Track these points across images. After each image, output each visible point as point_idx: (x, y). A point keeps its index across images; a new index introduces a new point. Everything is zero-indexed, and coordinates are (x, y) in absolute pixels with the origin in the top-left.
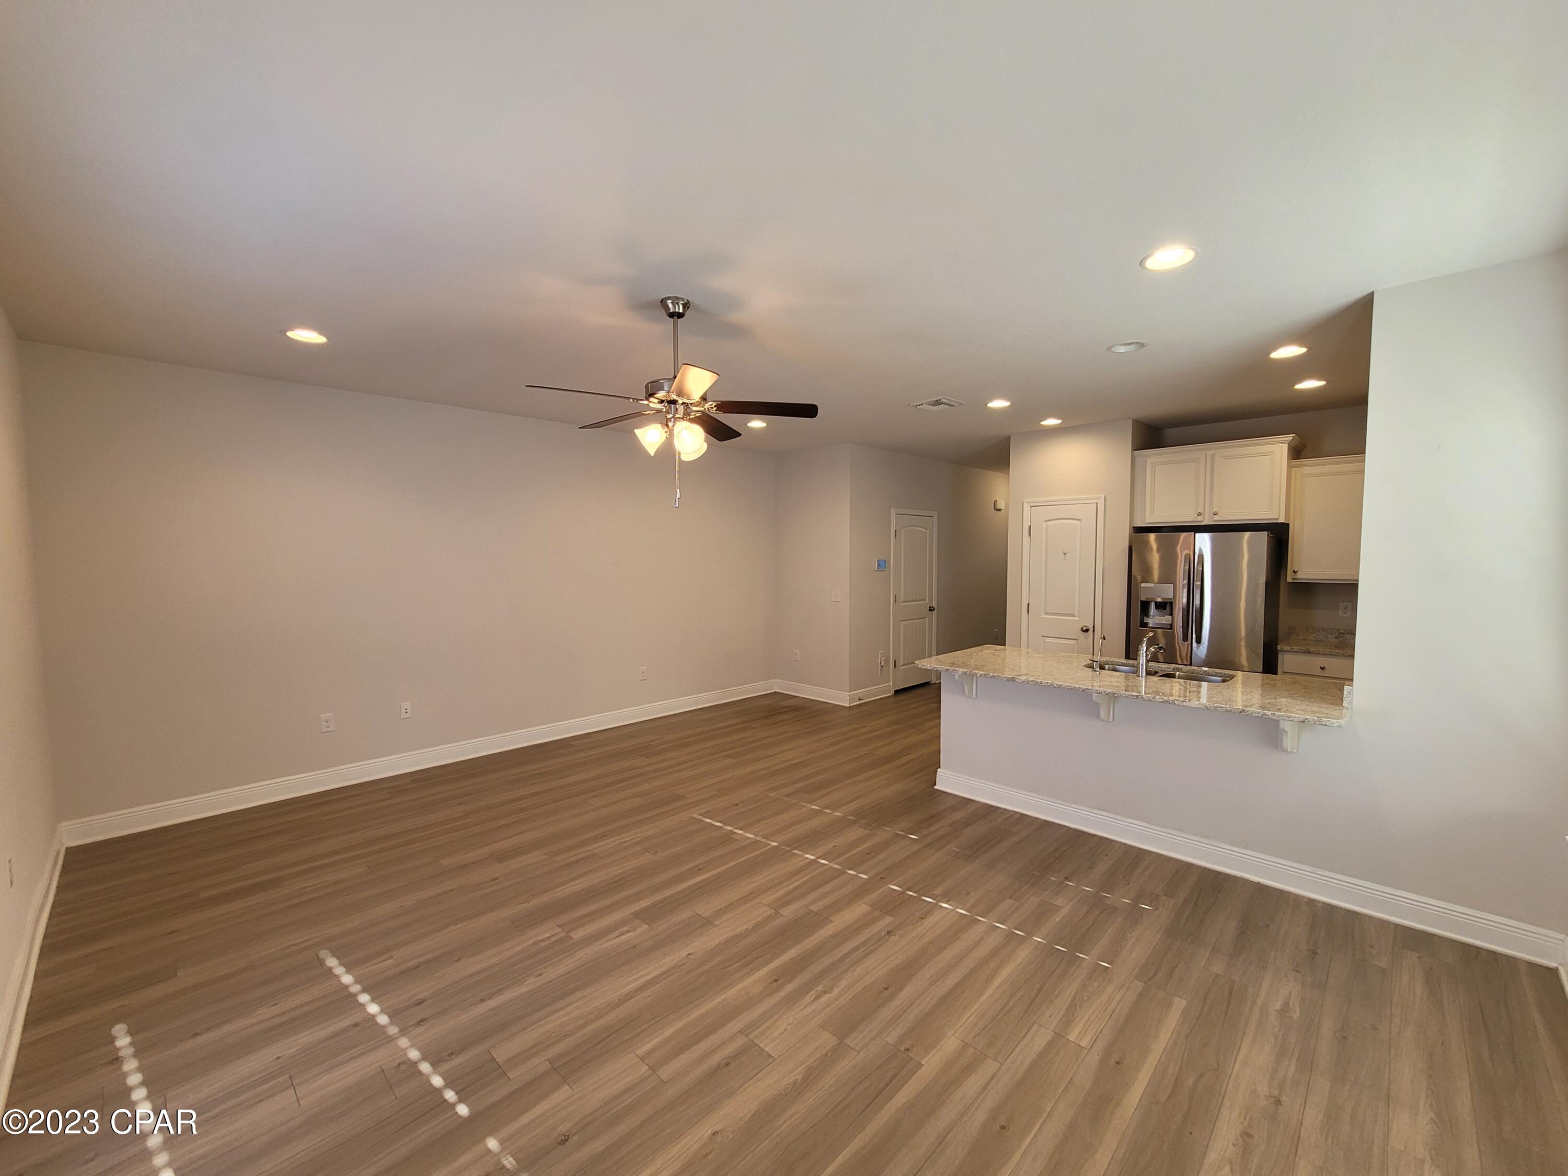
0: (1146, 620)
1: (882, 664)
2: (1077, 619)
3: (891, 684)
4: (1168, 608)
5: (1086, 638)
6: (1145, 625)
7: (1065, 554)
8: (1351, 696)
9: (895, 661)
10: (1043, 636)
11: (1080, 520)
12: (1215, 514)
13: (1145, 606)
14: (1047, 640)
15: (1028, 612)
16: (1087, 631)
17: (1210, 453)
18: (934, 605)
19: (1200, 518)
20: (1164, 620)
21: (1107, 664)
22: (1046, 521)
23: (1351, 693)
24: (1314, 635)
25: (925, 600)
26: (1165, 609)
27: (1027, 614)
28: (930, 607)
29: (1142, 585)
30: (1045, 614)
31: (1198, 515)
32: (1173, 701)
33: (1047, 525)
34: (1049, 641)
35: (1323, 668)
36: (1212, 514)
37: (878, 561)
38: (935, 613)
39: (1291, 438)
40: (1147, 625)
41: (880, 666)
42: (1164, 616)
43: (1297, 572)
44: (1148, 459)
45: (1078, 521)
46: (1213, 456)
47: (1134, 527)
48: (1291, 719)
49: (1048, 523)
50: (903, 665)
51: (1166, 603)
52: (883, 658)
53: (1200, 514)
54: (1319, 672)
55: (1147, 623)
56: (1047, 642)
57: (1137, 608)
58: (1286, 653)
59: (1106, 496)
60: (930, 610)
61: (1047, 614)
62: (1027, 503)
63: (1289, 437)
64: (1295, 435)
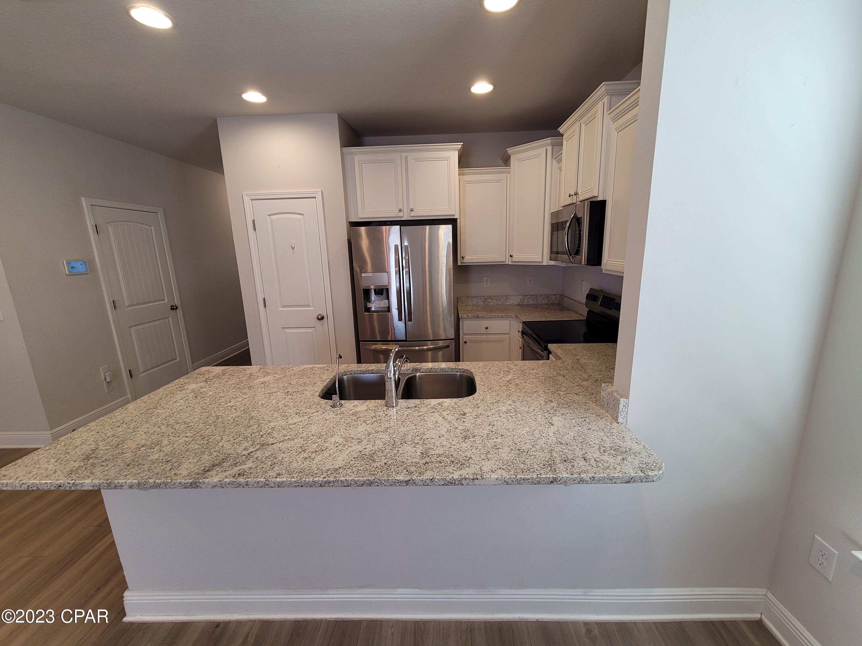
0: (369, 305)
1: (108, 380)
2: (312, 308)
3: (130, 396)
4: (384, 292)
5: (323, 325)
6: (368, 310)
7: (293, 248)
8: (626, 409)
9: (130, 371)
10: (283, 328)
11: (303, 215)
12: (412, 210)
13: (367, 292)
14: (287, 331)
15: (265, 306)
16: (322, 318)
17: (404, 155)
18: (177, 302)
19: (401, 214)
20: (383, 304)
21: (345, 375)
22: (269, 215)
23: (626, 406)
24: (471, 301)
25: (164, 300)
26: (382, 294)
27: (264, 308)
28: (172, 306)
29: (363, 275)
30: (282, 307)
31: (399, 211)
32: (459, 481)
33: (271, 219)
34: (289, 331)
35: (487, 328)
36: (409, 210)
37: (68, 263)
38: (179, 311)
39: (460, 146)
40: (370, 309)
41: (105, 383)
42: (382, 301)
43: (464, 258)
44: (355, 157)
45: (301, 216)
46: (406, 158)
47: (349, 222)
48: (614, 481)
49: (272, 217)
50: (143, 372)
51: (382, 290)
52: (107, 374)
53: (400, 211)
54: (484, 331)
55: (370, 307)
56: (288, 332)
57: (360, 296)
58: (465, 319)
59: (322, 191)
60: (172, 309)
61: (284, 306)
62: (246, 196)
63: (459, 145)
64: (462, 143)
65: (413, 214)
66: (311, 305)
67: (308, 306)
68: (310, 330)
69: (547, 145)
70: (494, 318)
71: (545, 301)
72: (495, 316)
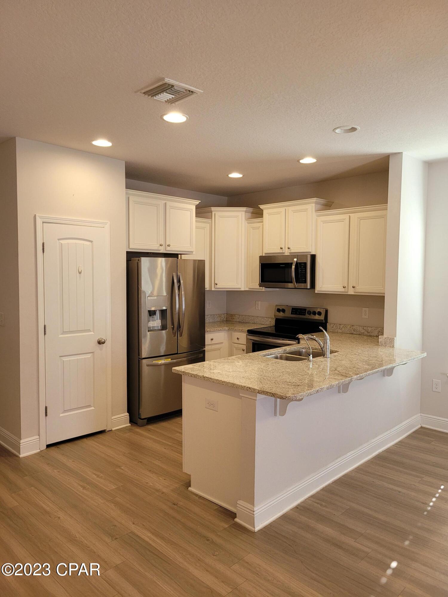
2: (94, 333)
5: (103, 349)
7: (80, 273)
10: (61, 356)
11: (91, 242)
12: (169, 246)
15: (45, 334)
16: (103, 342)
17: (163, 202)
19: (161, 248)
22: (59, 240)
27: (44, 336)
29: (149, 298)
30: (62, 334)
31: (160, 245)
33: (61, 243)
46: (166, 205)
47: (128, 252)
49: (61, 241)
54: (210, 342)
56: (66, 360)
61: (64, 333)
62: (39, 218)
63: (197, 202)
64: (200, 201)
65: (168, 248)
66: (92, 330)
67: (89, 331)
68: (89, 356)
69: (242, 211)
70: (216, 331)
71: (219, 319)
72: (216, 329)
